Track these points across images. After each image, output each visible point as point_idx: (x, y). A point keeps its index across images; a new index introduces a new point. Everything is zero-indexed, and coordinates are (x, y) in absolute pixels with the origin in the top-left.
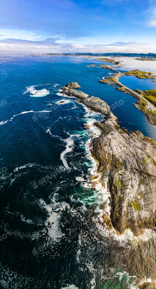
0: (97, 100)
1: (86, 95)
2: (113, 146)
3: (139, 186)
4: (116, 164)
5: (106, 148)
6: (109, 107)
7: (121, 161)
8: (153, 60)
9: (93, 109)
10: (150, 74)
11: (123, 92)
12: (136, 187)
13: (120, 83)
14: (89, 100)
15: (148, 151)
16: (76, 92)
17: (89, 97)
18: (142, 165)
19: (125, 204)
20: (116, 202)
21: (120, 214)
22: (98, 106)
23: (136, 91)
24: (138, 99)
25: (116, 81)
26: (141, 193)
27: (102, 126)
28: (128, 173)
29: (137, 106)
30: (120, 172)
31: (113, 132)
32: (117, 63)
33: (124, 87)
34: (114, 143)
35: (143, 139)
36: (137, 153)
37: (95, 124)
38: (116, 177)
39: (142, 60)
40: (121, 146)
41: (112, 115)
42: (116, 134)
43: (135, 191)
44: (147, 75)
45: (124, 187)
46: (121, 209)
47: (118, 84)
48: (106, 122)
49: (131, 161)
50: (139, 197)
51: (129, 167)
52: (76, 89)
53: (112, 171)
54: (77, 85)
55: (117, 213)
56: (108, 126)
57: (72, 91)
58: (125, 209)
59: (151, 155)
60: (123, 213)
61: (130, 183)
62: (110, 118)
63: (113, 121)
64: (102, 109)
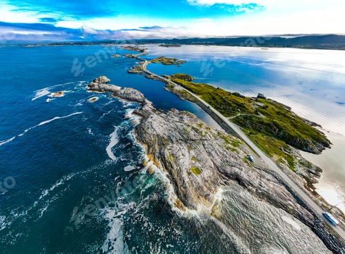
0: (131, 90)
1: (119, 88)
2: (154, 127)
3: (189, 152)
4: (162, 142)
5: (150, 131)
6: (142, 95)
7: (166, 137)
8: (177, 46)
9: (129, 99)
10: (175, 60)
11: (152, 79)
12: (187, 154)
13: (148, 71)
14: (122, 91)
15: (186, 121)
16: (107, 87)
17: (122, 89)
18: (185, 134)
19: (185, 175)
20: (176, 176)
21: (185, 188)
22: (133, 96)
23: (164, 77)
24: (167, 83)
25: (144, 69)
26: (193, 158)
27: (141, 112)
28: (175, 145)
29: (167, 89)
30: (168, 148)
31: (152, 116)
32: (142, 51)
33: (153, 75)
34: (155, 125)
35: (179, 114)
36: (177, 126)
37: (135, 113)
38: (167, 153)
39: (167, 46)
40: (162, 125)
41: (147, 101)
42: (155, 116)
43: (188, 158)
44: (172, 61)
45: (177, 158)
46: (184, 181)
47: (146, 73)
48: (143, 109)
49: (174, 134)
50: (194, 162)
51: (174, 140)
52: (107, 83)
53: (160, 149)
54: (105, 79)
55: (182, 188)
56: (146, 111)
57: (102, 86)
58: (187, 180)
59: (190, 124)
60: (187, 185)
61: (181, 154)
62: (146, 104)
63: (149, 106)
64: (137, 98)
